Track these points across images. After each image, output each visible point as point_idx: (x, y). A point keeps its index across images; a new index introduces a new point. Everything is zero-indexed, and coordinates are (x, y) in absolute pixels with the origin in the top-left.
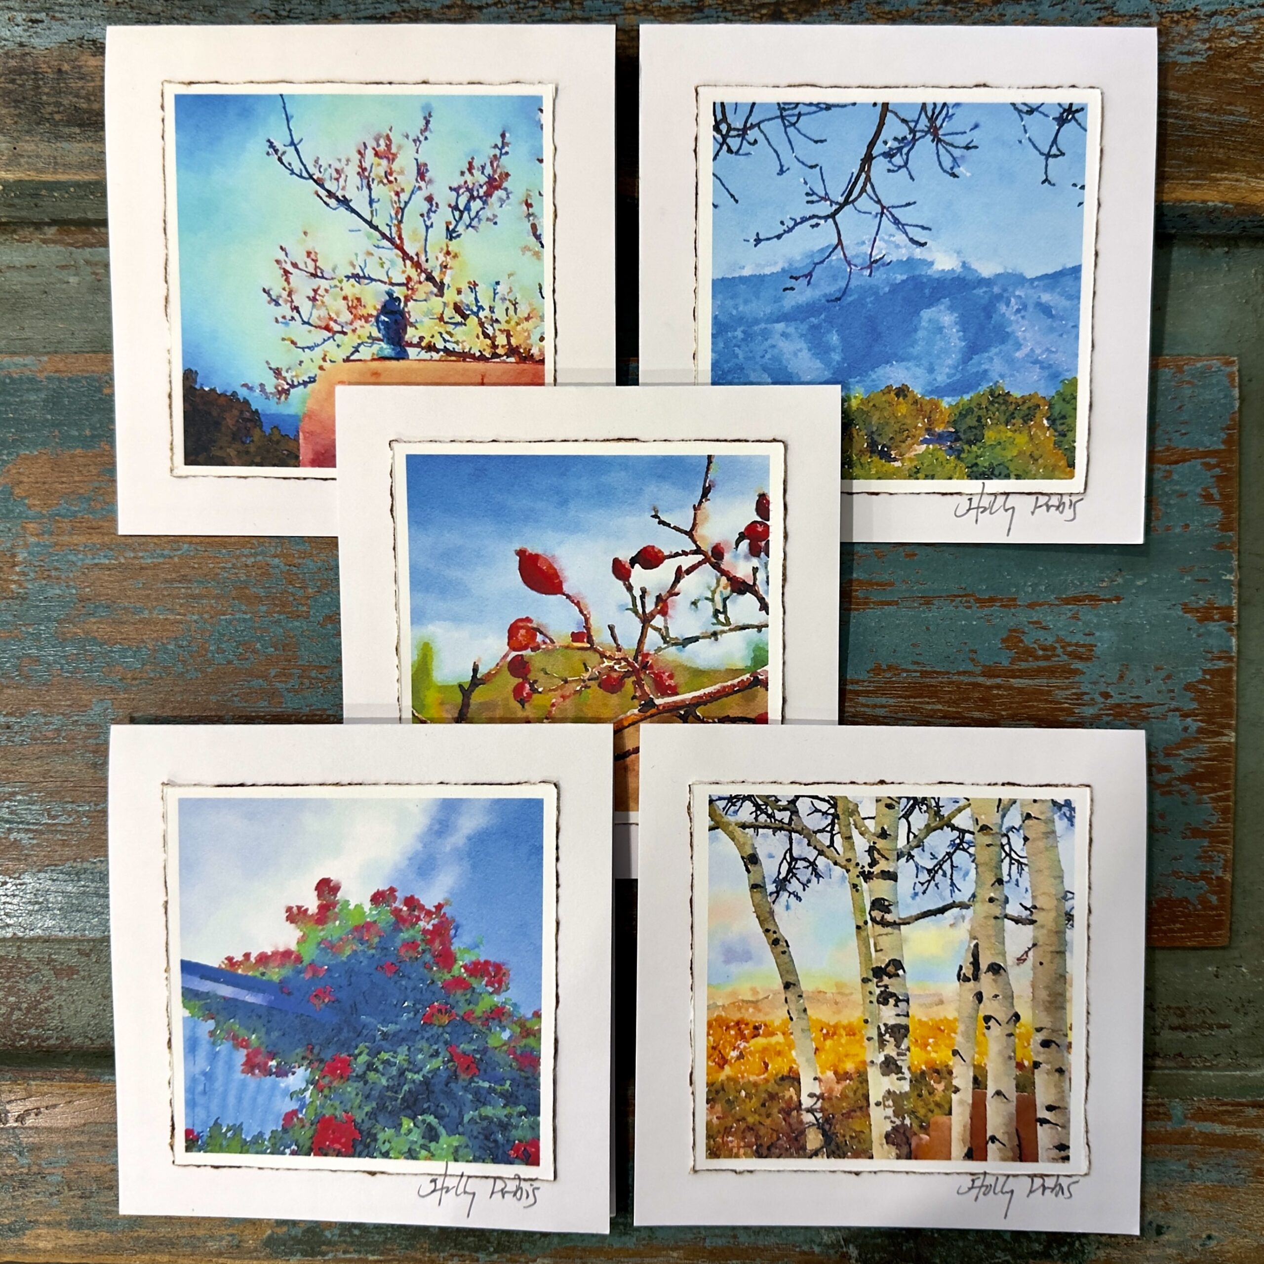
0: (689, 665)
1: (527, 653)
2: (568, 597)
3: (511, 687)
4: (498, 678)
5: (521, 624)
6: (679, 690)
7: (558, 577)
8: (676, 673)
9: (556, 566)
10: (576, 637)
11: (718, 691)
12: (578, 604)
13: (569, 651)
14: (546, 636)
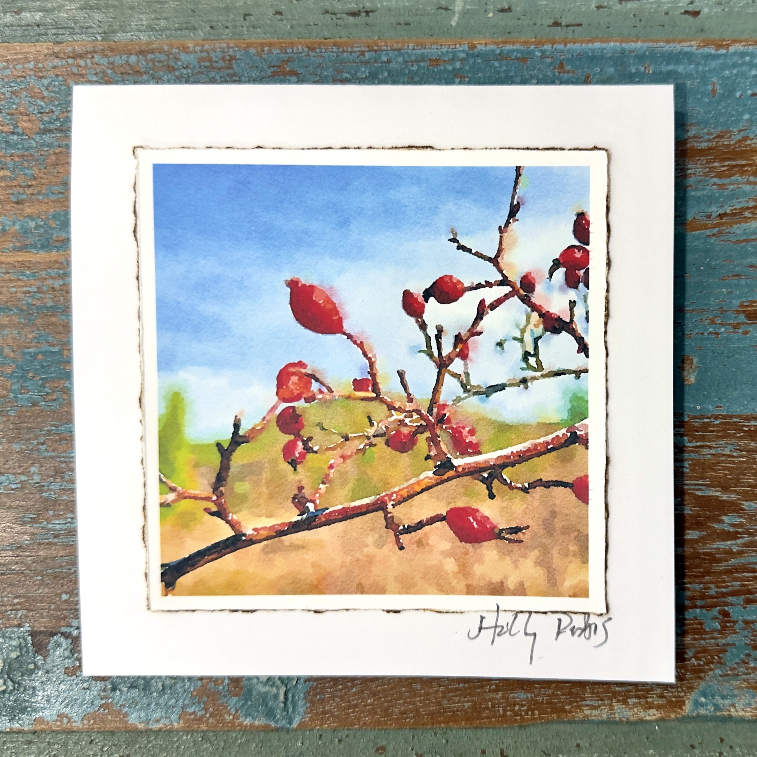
0: (494, 418)
1: (300, 404)
2: (349, 337)
3: (280, 446)
4: (264, 434)
5: (293, 370)
6: (482, 448)
7: (337, 313)
8: (478, 429)
9: (334, 300)
10: (358, 384)
11: (529, 450)
12: (361, 345)
13: (351, 402)
14: (322, 383)
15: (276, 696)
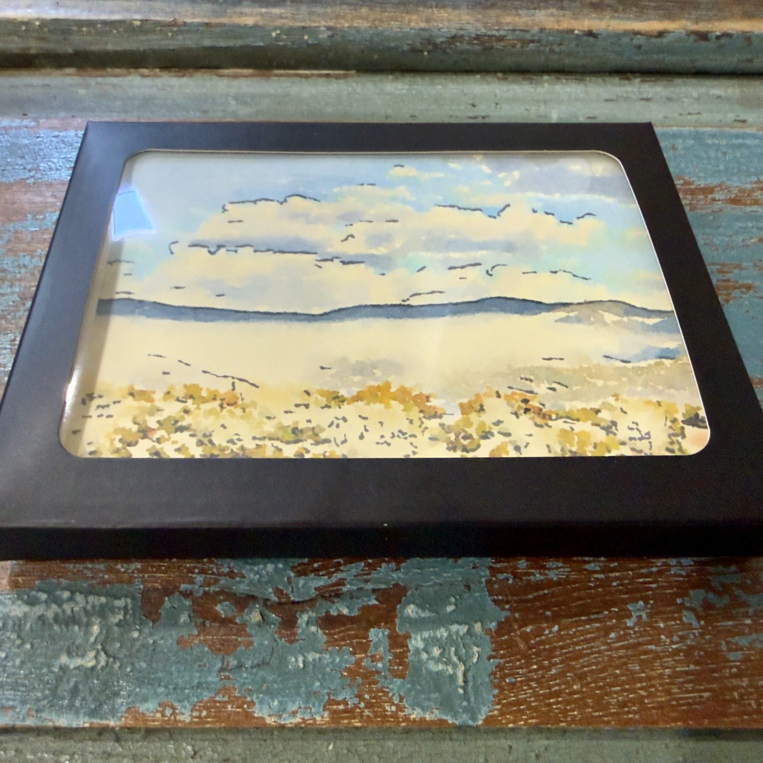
15: (453, 678)
